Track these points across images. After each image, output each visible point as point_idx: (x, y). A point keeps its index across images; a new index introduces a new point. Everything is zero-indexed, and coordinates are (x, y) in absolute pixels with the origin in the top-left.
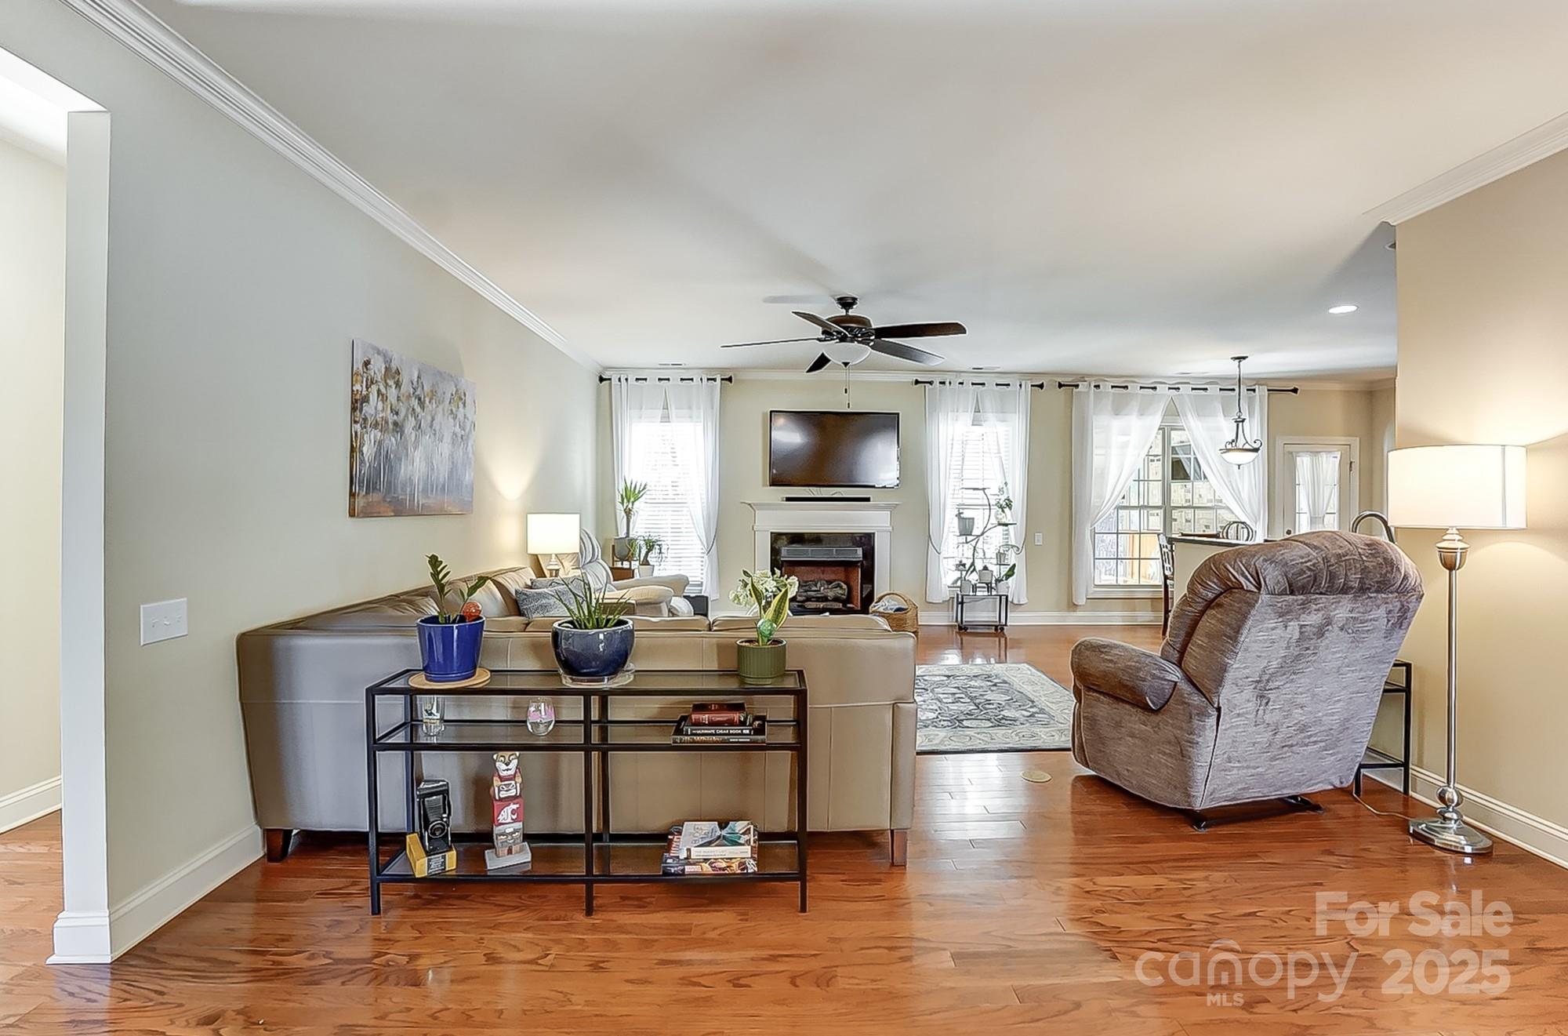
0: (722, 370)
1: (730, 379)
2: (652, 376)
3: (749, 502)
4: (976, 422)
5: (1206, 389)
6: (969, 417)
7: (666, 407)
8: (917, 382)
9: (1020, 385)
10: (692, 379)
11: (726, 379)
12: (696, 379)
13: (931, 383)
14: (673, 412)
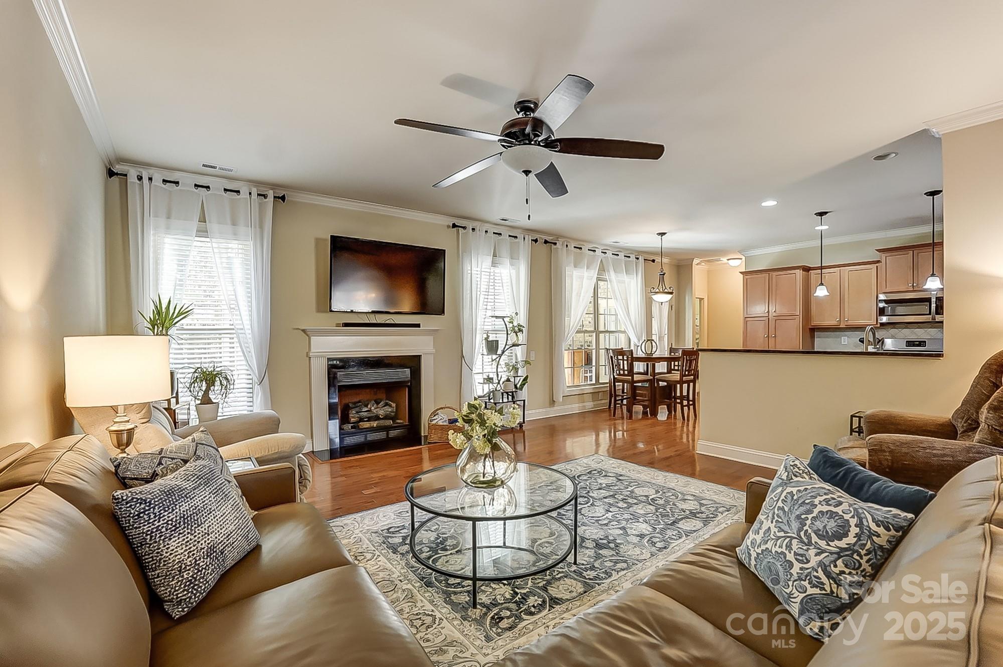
0: (274, 186)
1: (283, 198)
2: (217, 184)
3: (303, 328)
4: (494, 264)
5: (618, 255)
6: (489, 259)
7: (203, 220)
8: (454, 226)
9: (524, 238)
10: (238, 192)
11: (279, 198)
12: (244, 191)
13: (464, 228)
14: (213, 226)
